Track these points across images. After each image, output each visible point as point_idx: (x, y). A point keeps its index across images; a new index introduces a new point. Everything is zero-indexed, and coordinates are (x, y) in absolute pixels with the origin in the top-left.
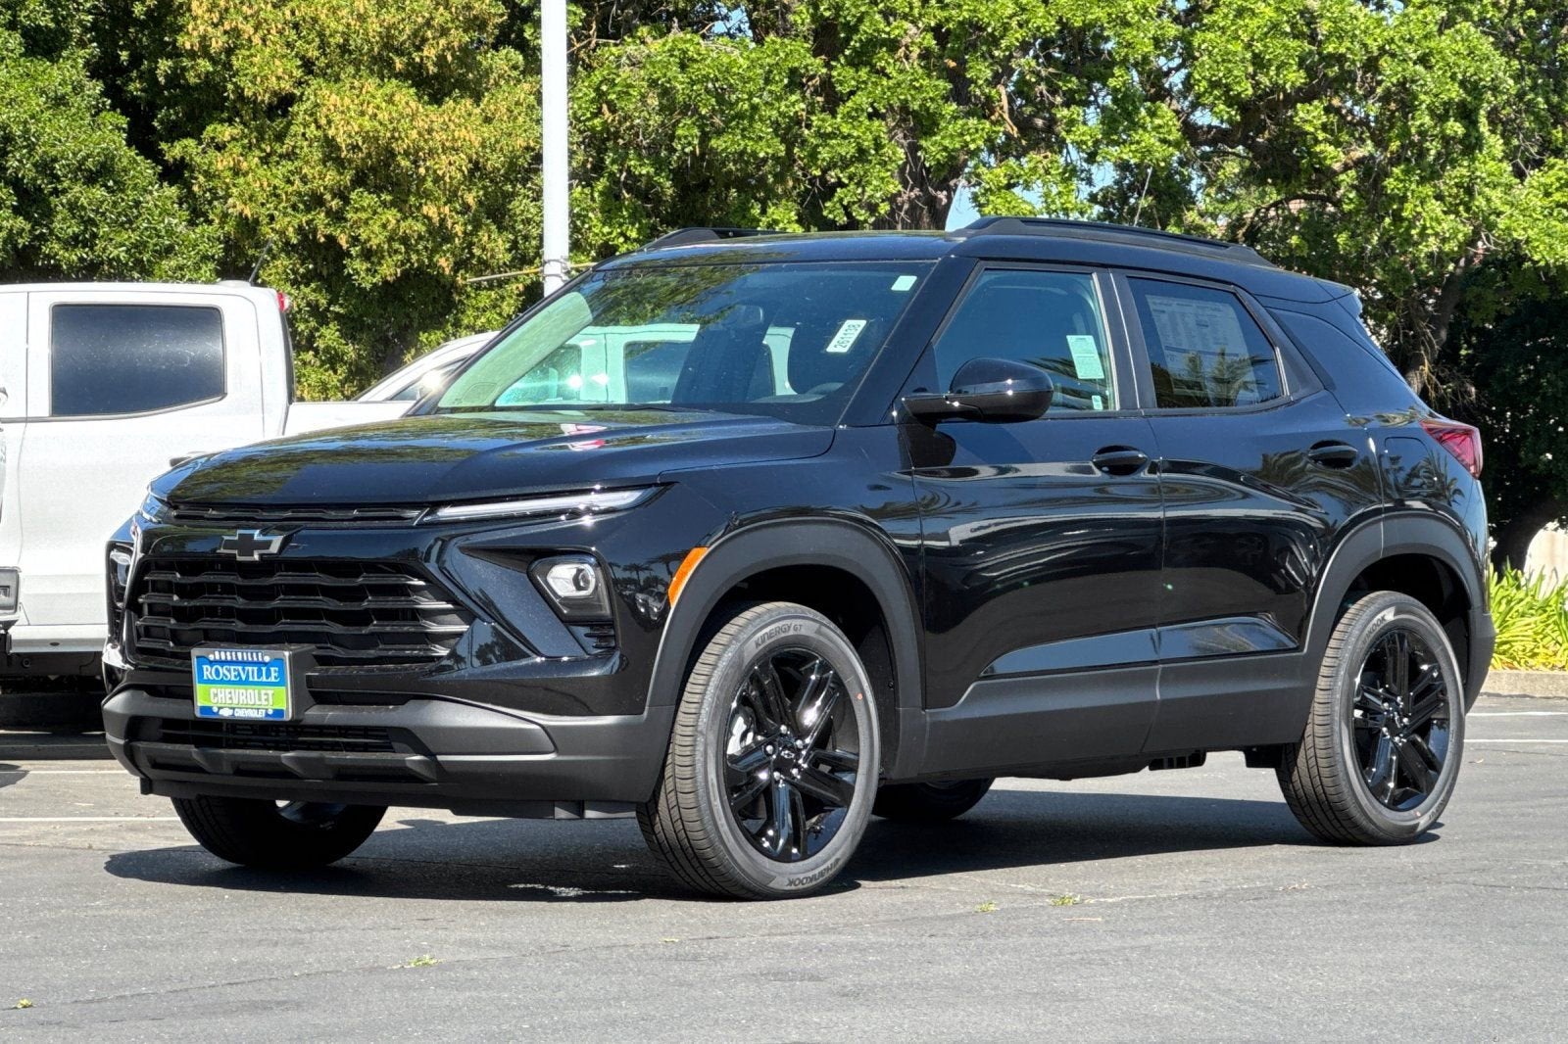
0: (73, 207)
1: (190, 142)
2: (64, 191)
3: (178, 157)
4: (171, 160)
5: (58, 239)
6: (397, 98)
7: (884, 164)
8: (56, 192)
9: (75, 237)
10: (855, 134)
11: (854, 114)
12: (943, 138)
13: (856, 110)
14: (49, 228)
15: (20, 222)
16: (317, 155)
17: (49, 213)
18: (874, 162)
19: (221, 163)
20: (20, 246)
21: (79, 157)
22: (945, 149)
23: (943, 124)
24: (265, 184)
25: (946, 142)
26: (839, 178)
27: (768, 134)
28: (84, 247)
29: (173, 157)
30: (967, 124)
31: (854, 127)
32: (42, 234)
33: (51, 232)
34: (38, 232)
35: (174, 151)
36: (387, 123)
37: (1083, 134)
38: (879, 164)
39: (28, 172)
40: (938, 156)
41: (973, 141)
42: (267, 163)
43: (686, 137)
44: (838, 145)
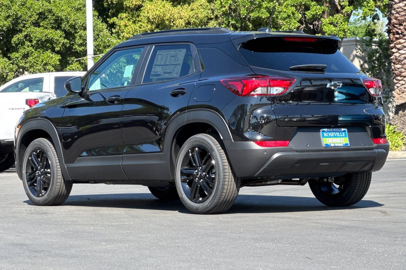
0: (80, 36)
1: (115, 18)
2: (78, 32)
3: (112, 22)
4: (110, 23)
5: (77, 44)
6: (166, 5)
7: (295, 19)
8: (76, 33)
9: (81, 44)
10: (287, 11)
11: (286, 6)
12: (311, 11)
13: (287, 5)
14: (75, 42)
15: (66, 41)
16: (146, 21)
17: (74, 38)
18: (293, 18)
19: (122, 23)
20: (67, 47)
21: (82, 23)
22: (311, 14)
23: (311, 7)
24: (133, 29)
25: (312, 13)
26: (283, 23)
27: (265, 12)
28: (84, 46)
29: (111, 22)
30: (317, 7)
31: (287, 9)
32: (73, 43)
33: (75, 43)
34: (72, 43)
35: (111, 21)
36: (162, 12)
37: (348, 9)
38: (294, 19)
39: (67, 28)
40: (310, 16)
41: (319, 12)
42: (135, 23)
43: (243, 13)
44: (283, 14)
